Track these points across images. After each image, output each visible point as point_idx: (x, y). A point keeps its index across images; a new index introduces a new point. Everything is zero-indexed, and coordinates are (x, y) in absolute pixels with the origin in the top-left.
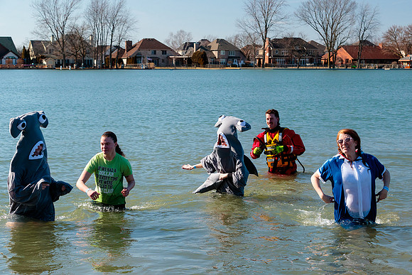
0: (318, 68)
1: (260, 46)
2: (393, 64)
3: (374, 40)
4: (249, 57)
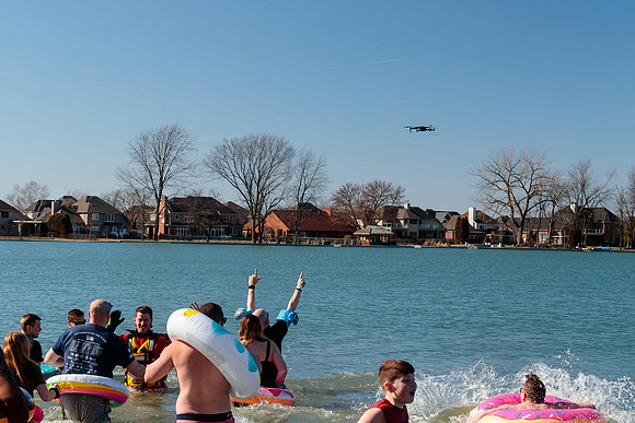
0: (238, 242)
1: (153, 208)
2: (346, 238)
3: (319, 203)
4: (135, 223)
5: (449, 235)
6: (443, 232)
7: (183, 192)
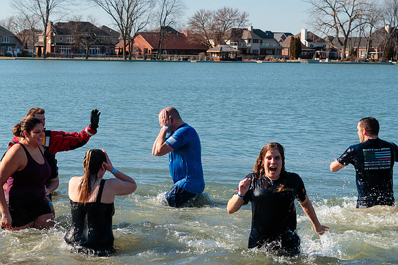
0: (111, 59)
1: (41, 32)
2: (201, 55)
3: (177, 26)
4: (26, 44)
5: (285, 52)
6: (280, 49)
7: (66, 17)
